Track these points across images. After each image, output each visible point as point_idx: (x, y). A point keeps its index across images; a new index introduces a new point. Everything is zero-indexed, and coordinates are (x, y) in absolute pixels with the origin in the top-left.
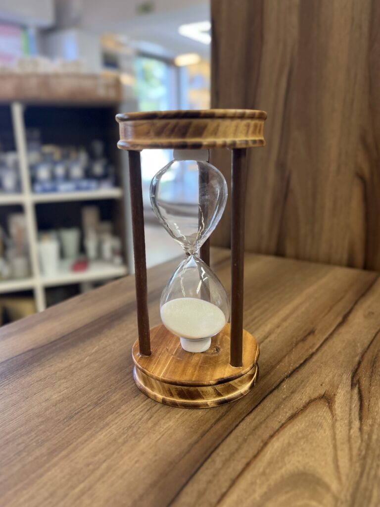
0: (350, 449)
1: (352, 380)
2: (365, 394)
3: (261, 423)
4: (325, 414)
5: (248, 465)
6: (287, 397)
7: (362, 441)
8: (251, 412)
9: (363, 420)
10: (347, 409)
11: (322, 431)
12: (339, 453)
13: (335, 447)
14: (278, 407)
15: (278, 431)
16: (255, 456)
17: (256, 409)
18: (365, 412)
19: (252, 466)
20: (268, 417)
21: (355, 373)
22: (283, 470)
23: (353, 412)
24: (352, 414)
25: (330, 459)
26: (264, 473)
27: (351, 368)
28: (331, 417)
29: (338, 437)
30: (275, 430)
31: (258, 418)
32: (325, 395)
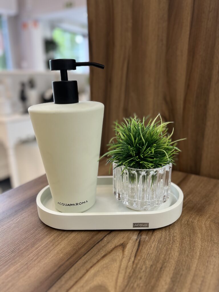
0: (126, 273)
2: (141, 243)
3: (89, 260)
4: (120, 254)
6: (105, 245)
7: (132, 268)
8: (85, 254)
9: (136, 257)
10: (131, 251)
11: (115, 264)
12: (120, 275)
13: (119, 272)
14: (99, 251)
15: (95, 264)
16: (81, 278)
17: (88, 252)
18: (138, 253)
19: (78, 282)
20: (93, 256)
22: (92, 284)
23: (133, 253)
24: (132, 254)
25: (114, 278)
26: (82, 286)
28: (122, 256)
29: (122, 266)
30: (94, 263)
31: (88, 257)
32: (123, 244)
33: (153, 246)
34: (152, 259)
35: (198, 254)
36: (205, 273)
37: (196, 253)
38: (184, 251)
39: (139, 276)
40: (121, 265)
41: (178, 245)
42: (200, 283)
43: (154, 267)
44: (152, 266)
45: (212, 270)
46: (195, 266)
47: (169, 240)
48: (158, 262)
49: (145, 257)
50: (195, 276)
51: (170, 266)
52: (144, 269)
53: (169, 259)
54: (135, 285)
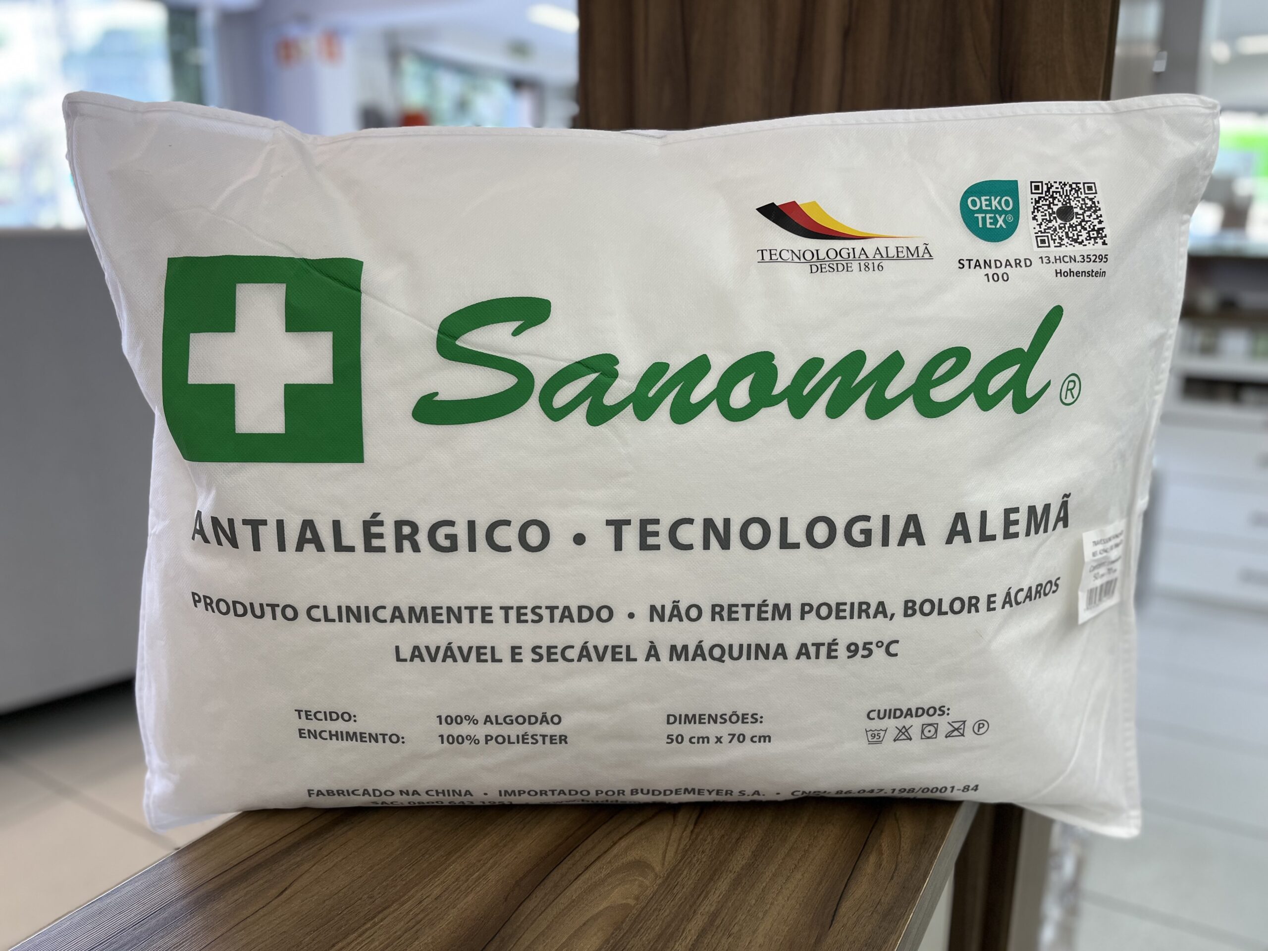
34: (724, 826)
36: (809, 845)
39: (701, 849)
40: (671, 835)
42: (799, 858)
43: (726, 837)
44: (723, 836)
49: (713, 825)
51: (754, 836)
53: (752, 827)
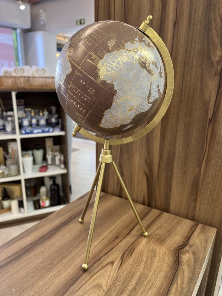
0: (112, 278)
1: (122, 257)
2: (123, 261)
3: (93, 270)
5: (86, 282)
6: (102, 262)
7: (116, 276)
9: (119, 270)
10: (116, 266)
11: (107, 273)
12: (109, 279)
13: (109, 277)
14: (98, 266)
15: (96, 273)
16: (88, 280)
18: (120, 267)
19: (87, 283)
20: (95, 268)
21: (124, 254)
22: (94, 283)
24: (117, 268)
25: (106, 281)
26: (89, 284)
27: (123, 252)
28: (111, 269)
29: (110, 275)
32: (112, 262)
33: (129, 263)
35: (154, 269)
37: (152, 269)
38: (146, 267)
41: (144, 264)
45: (159, 279)
46: (150, 276)
47: (139, 260)
48: (130, 273)
50: (149, 281)
52: (122, 276)
54: (117, 285)
